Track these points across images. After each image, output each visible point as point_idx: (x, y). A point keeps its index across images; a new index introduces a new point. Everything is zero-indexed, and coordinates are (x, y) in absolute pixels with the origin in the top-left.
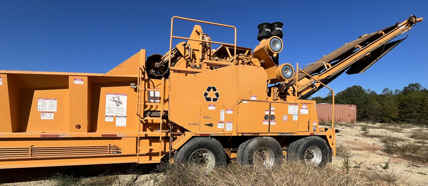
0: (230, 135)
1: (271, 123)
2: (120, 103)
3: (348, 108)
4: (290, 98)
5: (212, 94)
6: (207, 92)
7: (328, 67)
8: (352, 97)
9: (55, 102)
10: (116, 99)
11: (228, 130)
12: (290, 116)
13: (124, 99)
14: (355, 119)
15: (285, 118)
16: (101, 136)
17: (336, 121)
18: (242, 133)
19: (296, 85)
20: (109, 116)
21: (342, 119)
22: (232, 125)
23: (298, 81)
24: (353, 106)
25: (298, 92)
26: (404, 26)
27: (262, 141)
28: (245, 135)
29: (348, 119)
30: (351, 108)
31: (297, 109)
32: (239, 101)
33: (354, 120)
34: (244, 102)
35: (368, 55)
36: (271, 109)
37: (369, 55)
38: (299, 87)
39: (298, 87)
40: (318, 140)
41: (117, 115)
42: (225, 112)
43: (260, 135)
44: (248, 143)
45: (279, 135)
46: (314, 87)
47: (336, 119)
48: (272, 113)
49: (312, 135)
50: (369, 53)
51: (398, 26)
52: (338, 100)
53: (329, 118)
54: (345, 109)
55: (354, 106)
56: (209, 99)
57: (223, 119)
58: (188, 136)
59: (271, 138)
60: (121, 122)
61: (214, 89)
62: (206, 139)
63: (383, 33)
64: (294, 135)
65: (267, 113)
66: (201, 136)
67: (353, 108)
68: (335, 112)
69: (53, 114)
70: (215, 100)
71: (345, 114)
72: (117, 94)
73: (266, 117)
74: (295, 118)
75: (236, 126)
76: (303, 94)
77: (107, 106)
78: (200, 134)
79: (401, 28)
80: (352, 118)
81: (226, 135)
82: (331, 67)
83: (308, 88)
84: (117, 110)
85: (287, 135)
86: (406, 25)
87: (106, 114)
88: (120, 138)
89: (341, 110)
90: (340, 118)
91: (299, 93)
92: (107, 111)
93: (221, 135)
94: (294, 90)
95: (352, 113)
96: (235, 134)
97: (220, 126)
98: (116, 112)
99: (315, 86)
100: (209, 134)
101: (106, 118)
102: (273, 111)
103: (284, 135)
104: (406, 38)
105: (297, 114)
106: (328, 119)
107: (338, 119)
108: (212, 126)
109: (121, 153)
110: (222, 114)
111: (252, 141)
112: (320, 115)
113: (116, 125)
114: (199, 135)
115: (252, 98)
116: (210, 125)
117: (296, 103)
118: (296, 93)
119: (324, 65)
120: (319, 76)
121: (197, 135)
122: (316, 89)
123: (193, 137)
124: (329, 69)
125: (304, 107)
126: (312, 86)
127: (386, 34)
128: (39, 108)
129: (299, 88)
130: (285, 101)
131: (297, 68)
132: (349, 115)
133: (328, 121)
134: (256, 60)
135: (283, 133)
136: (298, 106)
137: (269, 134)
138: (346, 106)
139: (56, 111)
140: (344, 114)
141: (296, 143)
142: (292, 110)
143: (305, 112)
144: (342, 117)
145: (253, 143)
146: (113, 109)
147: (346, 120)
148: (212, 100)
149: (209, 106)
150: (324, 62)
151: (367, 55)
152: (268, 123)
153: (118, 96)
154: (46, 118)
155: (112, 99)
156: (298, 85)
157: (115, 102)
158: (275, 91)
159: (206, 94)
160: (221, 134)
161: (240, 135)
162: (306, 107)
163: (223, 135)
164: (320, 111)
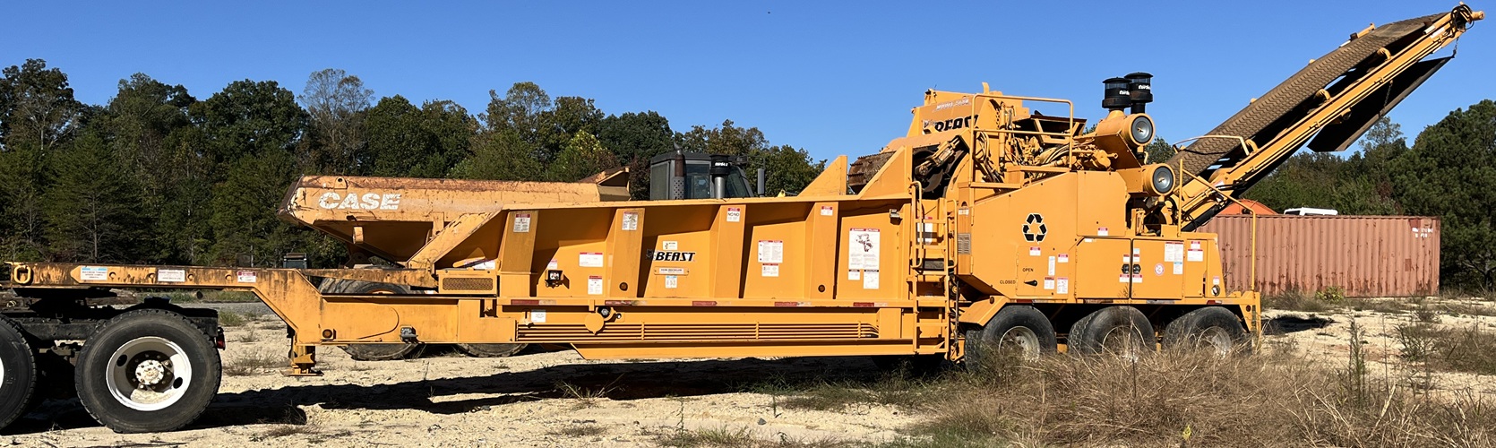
0: (1064, 302)
1: (1134, 280)
2: (870, 245)
3: (1403, 230)
4: (1167, 230)
5: (1034, 229)
6: (1028, 224)
7: (1250, 149)
8: (1473, 167)
9: (780, 246)
10: (864, 239)
11: (1061, 292)
12: (1169, 266)
13: (875, 237)
14: (1433, 280)
15: (1159, 269)
16: (852, 306)
17: (1354, 293)
18: (1084, 299)
19: (1178, 196)
20: (854, 270)
21: (1379, 284)
22: (1066, 282)
23: (1183, 185)
24: (1423, 221)
25: (1183, 212)
26: (1443, 29)
27: (1118, 313)
28: (1089, 301)
29: (1402, 279)
30: (1415, 230)
31: (1181, 252)
32: (1079, 238)
33: (1429, 285)
34: (1086, 240)
35: (1345, 115)
36: (1135, 253)
37: (1348, 113)
38: (1187, 200)
39: (1183, 199)
40: (1222, 314)
41: (866, 268)
42: (1056, 260)
43: (1115, 302)
44: (1093, 318)
45: (1149, 302)
46: (1219, 200)
47: (1350, 283)
48: (1136, 260)
49: (1211, 304)
50: (1348, 110)
51: (1425, 33)
52: (1402, 181)
53: (1320, 277)
54: (1389, 238)
55: (1429, 221)
56: (1030, 237)
57: (1052, 273)
58: (999, 302)
59: (1134, 309)
60: (872, 282)
61: (1039, 220)
62: (1026, 307)
63: (1387, 53)
64: (1176, 302)
65: (1127, 260)
66: (1021, 303)
67: (1426, 233)
68: (1349, 251)
69: (777, 267)
70: (1040, 238)
71: (1392, 259)
72: (865, 230)
73: (1125, 268)
74: (1178, 270)
75: (1074, 286)
76: (1195, 215)
77: (851, 252)
78: (1018, 300)
79: (1435, 34)
80: (1420, 278)
81: (1057, 302)
82: (1256, 150)
83: (1205, 201)
84: (866, 259)
85: (1162, 302)
86: (1448, 25)
87: (850, 267)
88: (876, 310)
89: (1374, 240)
90: (1368, 278)
91: (1186, 215)
92: (850, 261)
93: (1049, 302)
94: (1174, 208)
95: (1421, 253)
96: (1071, 301)
97: (1049, 285)
98: (863, 262)
99: (1220, 196)
100: (1031, 300)
101: (850, 273)
102: (1136, 256)
103: (1158, 302)
104: (1453, 57)
105: (1182, 261)
106: (1316, 281)
107: (1362, 281)
108: (1036, 285)
109: (877, 336)
110: (1052, 261)
111: (1101, 315)
112: (1285, 267)
113: (865, 287)
114: (1016, 301)
115: (1101, 233)
116: (1033, 283)
117: (1179, 239)
118: (1179, 215)
119: (1241, 145)
120: (1229, 173)
121: (1012, 302)
122: (1222, 204)
123: (1007, 304)
124: (1252, 155)
125: (1195, 246)
126: (1214, 196)
127: (1393, 57)
128: (760, 257)
129: (1185, 203)
130: (1159, 235)
131: (1181, 170)
132: (1408, 265)
133: (1319, 290)
134: (1102, 152)
135: (1156, 300)
136: (1182, 246)
137: (1129, 301)
138: (1396, 225)
139: (781, 261)
140: (1385, 261)
141: (1181, 321)
142: (1173, 253)
143: (1197, 256)
144: (1380, 272)
145: (1102, 317)
146: (858, 257)
147: (1396, 289)
148: (1035, 238)
149: (1031, 249)
150: (1241, 139)
151: (1342, 114)
152: (1128, 280)
153: (867, 232)
154: (769, 275)
155: (858, 238)
156: (1184, 195)
157: (862, 245)
158: (1139, 216)
159: (1026, 228)
160: (1049, 299)
161: (1081, 302)
162: (1198, 246)
163: (1053, 302)
164: (1282, 247)
